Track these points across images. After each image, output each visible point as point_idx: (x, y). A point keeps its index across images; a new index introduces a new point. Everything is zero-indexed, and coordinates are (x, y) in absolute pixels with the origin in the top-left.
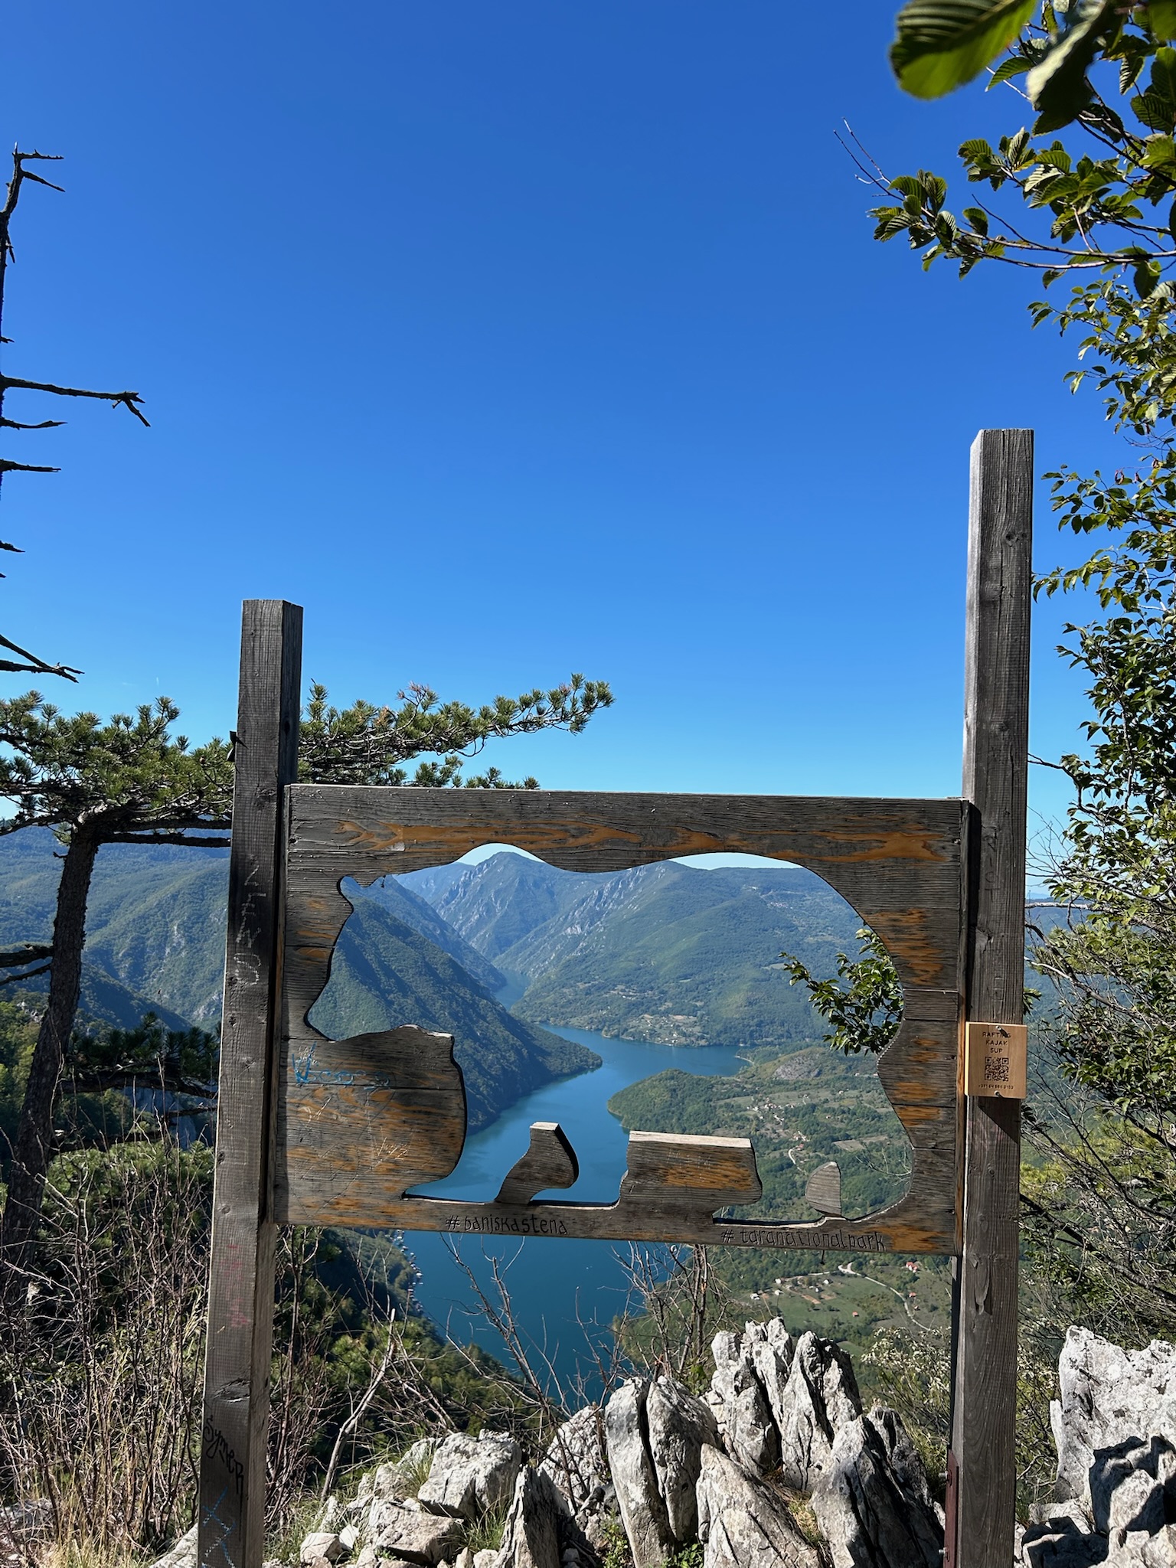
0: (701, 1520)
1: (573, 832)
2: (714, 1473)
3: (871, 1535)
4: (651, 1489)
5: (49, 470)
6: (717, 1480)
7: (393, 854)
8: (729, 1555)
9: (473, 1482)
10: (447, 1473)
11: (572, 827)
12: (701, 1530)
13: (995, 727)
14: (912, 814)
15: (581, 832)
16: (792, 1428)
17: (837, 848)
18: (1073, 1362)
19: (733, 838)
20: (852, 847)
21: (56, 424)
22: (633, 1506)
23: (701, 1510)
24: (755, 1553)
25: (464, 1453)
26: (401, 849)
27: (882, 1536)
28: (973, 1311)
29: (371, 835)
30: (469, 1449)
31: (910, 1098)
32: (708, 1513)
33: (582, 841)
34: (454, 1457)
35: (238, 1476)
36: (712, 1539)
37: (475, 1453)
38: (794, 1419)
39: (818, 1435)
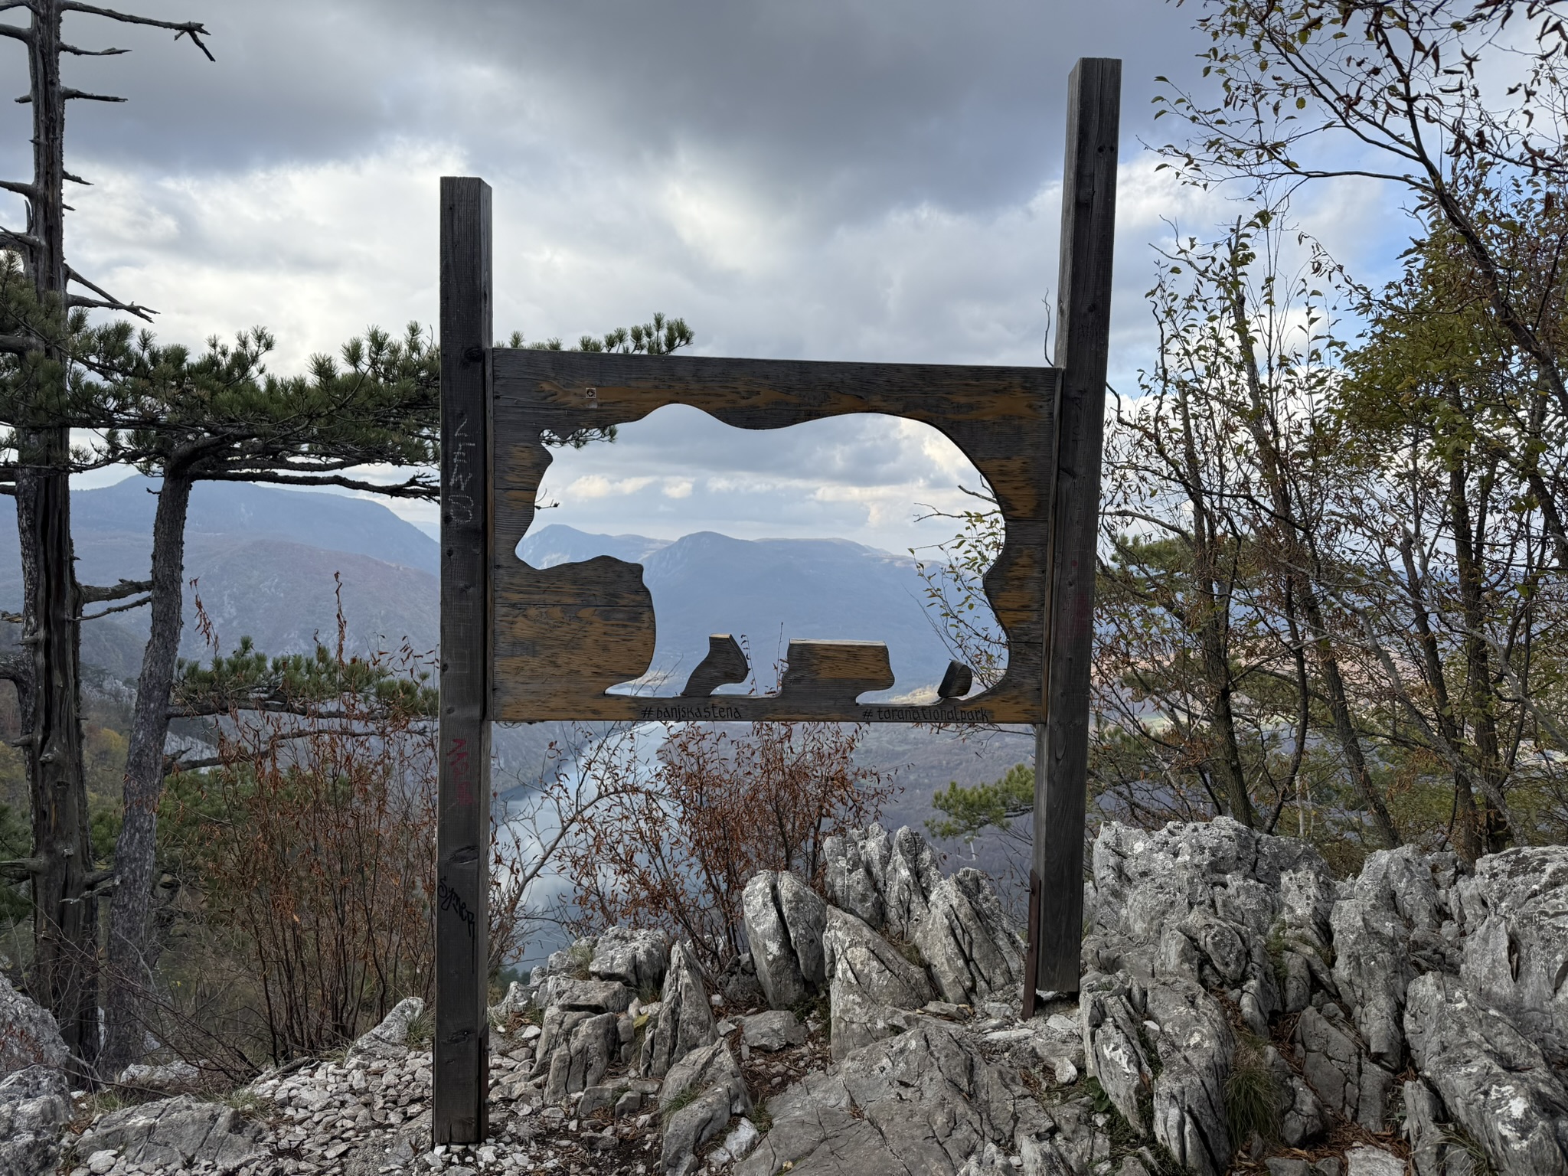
0: (827, 960)
1: (744, 394)
2: (838, 924)
3: (967, 952)
4: (786, 943)
5: (116, 100)
6: (840, 929)
7: (588, 411)
8: (853, 981)
9: (634, 957)
10: (611, 953)
11: (742, 389)
12: (827, 968)
13: (1084, 309)
14: (1017, 380)
15: (751, 394)
16: (894, 895)
17: (958, 408)
18: (1106, 845)
19: (876, 400)
20: (971, 407)
21: (120, 52)
22: (770, 958)
23: (827, 952)
24: (874, 976)
25: (623, 938)
26: (594, 406)
27: (975, 951)
28: (1053, 763)
29: (567, 394)
30: (628, 934)
31: (1009, 605)
32: (833, 956)
33: (750, 401)
34: (616, 942)
35: (470, 922)
36: (839, 973)
37: (633, 938)
38: (896, 888)
39: (917, 899)
